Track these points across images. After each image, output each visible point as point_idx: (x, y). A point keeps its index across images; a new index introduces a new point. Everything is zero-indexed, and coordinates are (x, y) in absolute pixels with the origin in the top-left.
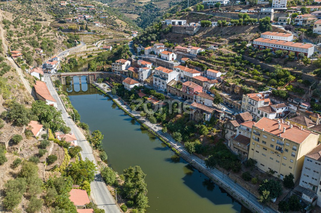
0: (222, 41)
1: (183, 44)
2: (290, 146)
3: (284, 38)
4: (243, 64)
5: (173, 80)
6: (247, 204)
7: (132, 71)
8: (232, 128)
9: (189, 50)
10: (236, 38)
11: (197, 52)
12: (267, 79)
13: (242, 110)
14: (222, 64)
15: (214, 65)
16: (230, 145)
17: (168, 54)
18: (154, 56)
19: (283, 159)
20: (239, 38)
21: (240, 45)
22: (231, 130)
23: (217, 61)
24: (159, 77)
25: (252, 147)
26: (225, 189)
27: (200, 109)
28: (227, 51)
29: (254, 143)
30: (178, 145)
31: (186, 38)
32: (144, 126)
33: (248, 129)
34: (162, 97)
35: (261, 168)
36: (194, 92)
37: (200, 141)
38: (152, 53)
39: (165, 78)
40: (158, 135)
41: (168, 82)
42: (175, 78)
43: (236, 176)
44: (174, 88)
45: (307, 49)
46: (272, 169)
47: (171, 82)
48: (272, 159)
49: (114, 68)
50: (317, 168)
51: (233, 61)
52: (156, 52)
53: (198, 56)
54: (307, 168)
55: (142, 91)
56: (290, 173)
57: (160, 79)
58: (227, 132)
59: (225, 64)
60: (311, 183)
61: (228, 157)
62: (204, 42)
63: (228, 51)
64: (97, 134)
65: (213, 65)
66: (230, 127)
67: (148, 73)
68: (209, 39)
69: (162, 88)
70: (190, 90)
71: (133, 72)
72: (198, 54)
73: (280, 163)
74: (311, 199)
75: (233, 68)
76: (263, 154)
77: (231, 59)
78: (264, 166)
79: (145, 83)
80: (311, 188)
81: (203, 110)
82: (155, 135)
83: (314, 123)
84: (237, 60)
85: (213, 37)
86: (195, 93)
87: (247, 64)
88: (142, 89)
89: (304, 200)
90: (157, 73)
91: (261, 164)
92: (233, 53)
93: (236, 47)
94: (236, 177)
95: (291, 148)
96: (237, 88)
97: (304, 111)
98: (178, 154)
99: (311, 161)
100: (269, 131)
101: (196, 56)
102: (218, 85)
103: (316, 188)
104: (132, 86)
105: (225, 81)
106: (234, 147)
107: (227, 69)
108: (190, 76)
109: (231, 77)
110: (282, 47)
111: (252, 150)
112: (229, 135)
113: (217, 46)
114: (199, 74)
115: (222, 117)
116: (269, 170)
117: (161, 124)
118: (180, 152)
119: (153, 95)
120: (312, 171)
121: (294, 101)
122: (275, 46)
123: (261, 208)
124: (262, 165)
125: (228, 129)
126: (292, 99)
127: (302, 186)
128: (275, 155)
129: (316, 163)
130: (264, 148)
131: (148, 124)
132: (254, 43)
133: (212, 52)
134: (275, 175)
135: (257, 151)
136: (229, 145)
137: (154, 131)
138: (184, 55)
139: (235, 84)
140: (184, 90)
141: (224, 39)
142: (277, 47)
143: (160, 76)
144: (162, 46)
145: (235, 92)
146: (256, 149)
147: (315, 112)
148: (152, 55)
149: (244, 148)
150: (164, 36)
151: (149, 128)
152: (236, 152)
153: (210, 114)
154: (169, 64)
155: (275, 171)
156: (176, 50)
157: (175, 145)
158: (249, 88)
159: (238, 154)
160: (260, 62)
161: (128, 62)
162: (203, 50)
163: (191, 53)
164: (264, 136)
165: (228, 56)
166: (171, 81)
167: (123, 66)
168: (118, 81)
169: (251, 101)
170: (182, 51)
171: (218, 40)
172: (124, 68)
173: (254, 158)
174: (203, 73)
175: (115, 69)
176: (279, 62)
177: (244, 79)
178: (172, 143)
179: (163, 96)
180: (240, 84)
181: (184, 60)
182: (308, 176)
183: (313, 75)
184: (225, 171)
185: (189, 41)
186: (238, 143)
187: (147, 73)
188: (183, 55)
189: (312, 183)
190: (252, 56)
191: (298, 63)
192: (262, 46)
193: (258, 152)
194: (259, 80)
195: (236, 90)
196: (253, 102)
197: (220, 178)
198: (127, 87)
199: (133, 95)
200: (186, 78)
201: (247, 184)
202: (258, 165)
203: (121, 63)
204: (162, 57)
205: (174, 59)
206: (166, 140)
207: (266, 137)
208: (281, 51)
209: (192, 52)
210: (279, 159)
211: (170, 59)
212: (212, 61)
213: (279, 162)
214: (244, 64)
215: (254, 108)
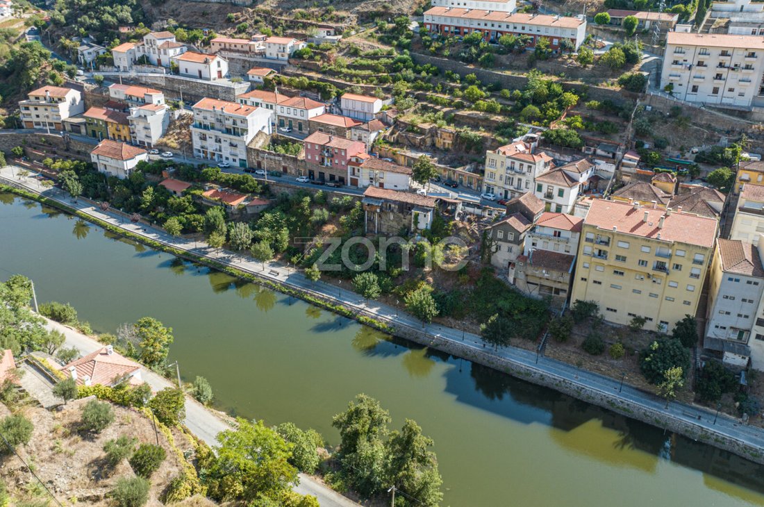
0: (342, 19)
1: (230, 31)
2: (686, 256)
3: (497, 6)
4: (424, 74)
5: (260, 132)
6: (626, 407)
7: (105, 118)
8: (511, 237)
9: (258, 46)
10: (375, 10)
11: (288, 51)
12: (509, 106)
13: (485, 188)
14: (371, 78)
15: (351, 81)
16: (515, 279)
17: (206, 62)
18: (152, 69)
19: (667, 287)
20: (382, 10)
21: (391, 25)
22: (510, 242)
23: (353, 72)
24: (213, 128)
25: (580, 273)
26: (557, 388)
27: (395, 202)
28: (366, 42)
29: (587, 265)
30: (371, 307)
31: (233, 15)
32: (235, 272)
33: (558, 234)
34: (251, 183)
35: (610, 317)
36: (348, 158)
37: (428, 283)
38: (143, 61)
39: (236, 131)
40: (294, 289)
41: (248, 138)
42: (264, 127)
43: (567, 348)
44: (274, 155)
45: (574, 30)
46: (638, 314)
47: (257, 139)
48: (639, 292)
49: (30, 115)
50: (751, 292)
51: (393, 68)
52: (154, 58)
53: (292, 61)
54: (727, 297)
55: (171, 174)
56: (687, 315)
57: (219, 134)
58: (498, 248)
59: (377, 77)
60: (734, 326)
61: (523, 308)
62: (291, 22)
63: (371, 43)
64: (151, 329)
65: (348, 83)
66: (506, 236)
67: (164, 122)
68: (303, 16)
69: (231, 158)
70: (332, 156)
71: (106, 123)
72: (289, 55)
73: (660, 297)
74: (745, 358)
75: (403, 87)
76: (612, 286)
77: (386, 63)
78: (615, 311)
79: (161, 151)
80: (734, 337)
81: (407, 203)
82: (284, 293)
83: (667, 195)
84: (402, 65)
85: (313, 9)
86: (350, 162)
87: (435, 74)
88: (172, 170)
89: (729, 364)
90: (205, 118)
91: (608, 309)
92: (386, 48)
93: (385, 32)
94: (566, 351)
95: (689, 259)
96: (444, 136)
97: (633, 170)
98: (384, 328)
99: (737, 280)
100: (627, 231)
101: (288, 61)
102: (388, 134)
103: (745, 334)
104: (131, 164)
105: (402, 120)
106: (528, 283)
107: (387, 90)
108: (298, 117)
109: (412, 109)
110: (508, 27)
111: (583, 282)
112: (502, 256)
113: (332, 31)
114: (320, 110)
115: (459, 214)
116: (632, 318)
117: (280, 259)
118: (387, 323)
119: (215, 181)
120: (738, 301)
121: (599, 152)
122: (486, 25)
123: (661, 409)
124: (612, 310)
125: (500, 240)
126: (592, 149)
127: (713, 336)
128: (648, 282)
129: (749, 282)
130: (616, 272)
131: (242, 265)
132: (425, 21)
133: (329, 49)
134: (648, 326)
135: (595, 282)
136: (511, 279)
137: (276, 283)
138: (249, 62)
139: (437, 126)
140: (313, 157)
141: (342, 14)
142: (493, 28)
143: (217, 125)
144: (169, 40)
145: (438, 145)
146: (593, 277)
147: (658, 172)
148: (145, 68)
149: (561, 279)
150: (155, 11)
151: (256, 275)
152: (534, 292)
153: (430, 211)
154: (219, 89)
155: (646, 318)
156: (215, 48)
157: (362, 306)
158: (478, 133)
159: (540, 297)
160: (468, 67)
161: (73, 95)
162: (302, 45)
163: (268, 55)
164: (621, 244)
165: (375, 56)
166: (257, 135)
167: (61, 105)
168: (59, 152)
169: (513, 163)
170: (238, 51)
171: (329, 17)
172: (64, 112)
173: (588, 299)
174: (330, 106)
175: (35, 120)
176: (514, 64)
177: (452, 111)
178: (350, 304)
179: (252, 181)
180: (448, 124)
181: (259, 74)
182: (728, 313)
183: (617, 88)
184: (530, 344)
185: (245, 20)
186: (544, 271)
187: (161, 121)
188: (244, 61)
189: (737, 326)
190: (438, 52)
191: (563, 63)
192: (449, 26)
193: (600, 283)
194: (491, 110)
195: (442, 141)
196: (521, 165)
197: (530, 363)
198: (109, 170)
199: (150, 189)
200: (287, 122)
201: (602, 362)
202: (602, 312)
203: (52, 100)
204: (182, 70)
205: (223, 74)
206: (326, 300)
207: (626, 245)
208: (515, 37)
209: (272, 52)
210: (656, 289)
211: (214, 75)
212: (341, 72)
213: (656, 296)
214: (428, 73)
215: (524, 179)
